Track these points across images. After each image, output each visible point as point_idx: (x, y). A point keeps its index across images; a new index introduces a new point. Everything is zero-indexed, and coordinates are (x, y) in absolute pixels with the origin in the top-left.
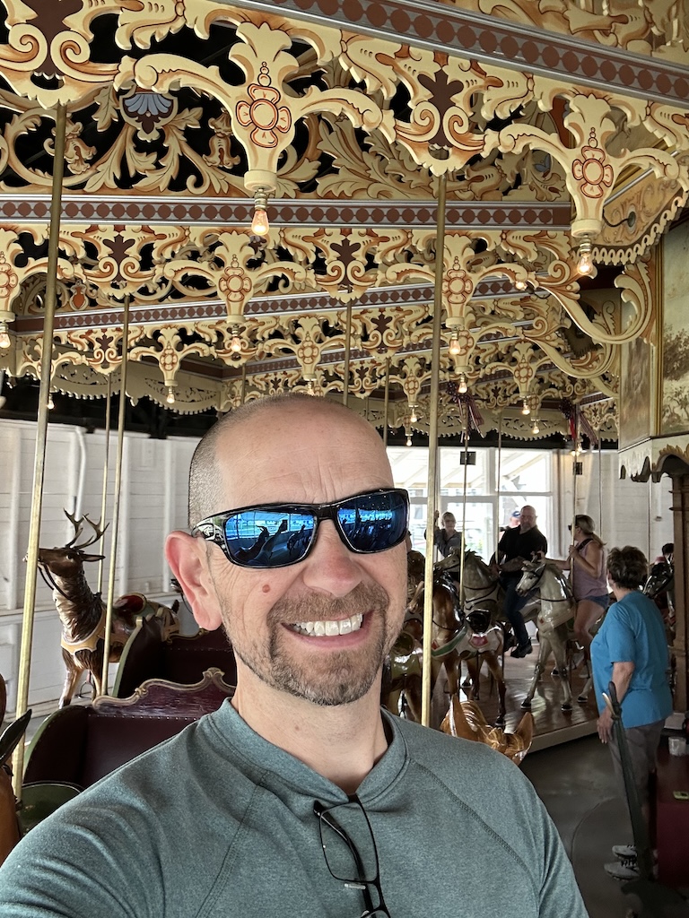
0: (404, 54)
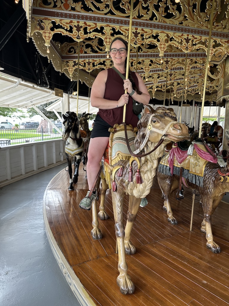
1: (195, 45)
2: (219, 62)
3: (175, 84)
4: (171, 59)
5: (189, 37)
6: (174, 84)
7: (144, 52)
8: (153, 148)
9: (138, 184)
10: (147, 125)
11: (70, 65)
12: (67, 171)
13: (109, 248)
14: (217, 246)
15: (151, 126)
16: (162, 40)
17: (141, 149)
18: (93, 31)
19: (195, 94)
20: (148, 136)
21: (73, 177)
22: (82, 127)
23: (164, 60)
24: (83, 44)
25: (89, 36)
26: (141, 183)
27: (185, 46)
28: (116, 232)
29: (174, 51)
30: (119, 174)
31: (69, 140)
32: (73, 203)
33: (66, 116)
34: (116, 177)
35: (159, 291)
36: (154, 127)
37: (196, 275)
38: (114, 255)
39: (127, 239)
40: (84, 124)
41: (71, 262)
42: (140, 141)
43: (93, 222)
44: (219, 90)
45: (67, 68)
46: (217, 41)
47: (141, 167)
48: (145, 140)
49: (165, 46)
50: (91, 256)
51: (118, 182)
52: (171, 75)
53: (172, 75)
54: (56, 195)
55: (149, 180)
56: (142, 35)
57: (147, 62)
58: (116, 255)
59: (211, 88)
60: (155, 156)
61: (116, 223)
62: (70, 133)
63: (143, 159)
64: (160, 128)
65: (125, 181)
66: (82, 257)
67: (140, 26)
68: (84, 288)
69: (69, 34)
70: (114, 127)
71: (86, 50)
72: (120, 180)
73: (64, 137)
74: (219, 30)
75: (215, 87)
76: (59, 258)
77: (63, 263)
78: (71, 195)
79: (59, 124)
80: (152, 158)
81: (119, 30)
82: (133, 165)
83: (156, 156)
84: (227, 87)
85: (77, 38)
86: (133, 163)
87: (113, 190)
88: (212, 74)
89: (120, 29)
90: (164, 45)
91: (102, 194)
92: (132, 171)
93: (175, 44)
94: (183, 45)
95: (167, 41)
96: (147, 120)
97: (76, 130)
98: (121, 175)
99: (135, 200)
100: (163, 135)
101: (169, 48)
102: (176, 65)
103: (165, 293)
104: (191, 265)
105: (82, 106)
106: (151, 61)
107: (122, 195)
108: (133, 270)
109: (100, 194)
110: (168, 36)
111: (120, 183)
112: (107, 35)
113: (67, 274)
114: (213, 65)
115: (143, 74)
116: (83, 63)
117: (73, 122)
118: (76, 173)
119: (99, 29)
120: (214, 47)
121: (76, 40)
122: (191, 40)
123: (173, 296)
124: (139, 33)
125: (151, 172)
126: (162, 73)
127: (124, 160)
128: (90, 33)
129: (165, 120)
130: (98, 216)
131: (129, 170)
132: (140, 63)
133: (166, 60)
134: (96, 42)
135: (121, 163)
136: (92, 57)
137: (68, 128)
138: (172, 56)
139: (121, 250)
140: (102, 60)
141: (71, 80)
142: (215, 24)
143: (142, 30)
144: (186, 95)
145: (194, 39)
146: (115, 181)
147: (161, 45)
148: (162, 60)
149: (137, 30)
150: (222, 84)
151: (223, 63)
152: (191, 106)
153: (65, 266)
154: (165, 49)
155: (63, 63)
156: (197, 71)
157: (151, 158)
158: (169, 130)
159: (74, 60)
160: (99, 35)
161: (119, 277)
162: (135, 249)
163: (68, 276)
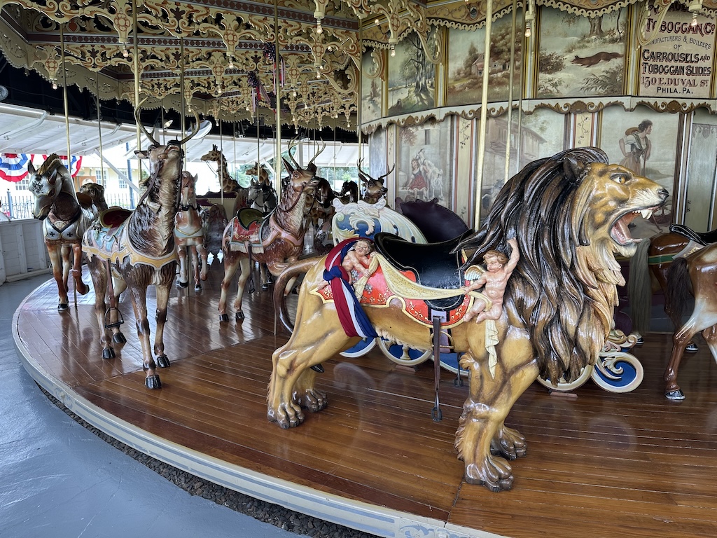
0: (265, 19)
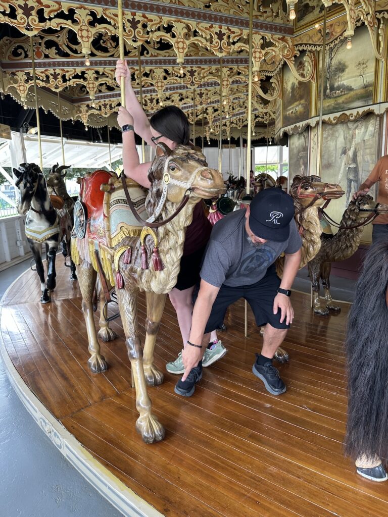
1: (234, 43)
2: (272, 72)
3: (210, 110)
4: (199, 67)
5: (223, 31)
6: (208, 111)
7: (152, 56)
8: (175, 211)
9: (158, 272)
10: (163, 175)
11: (19, 79)
12: (35, 270)
13: (121, 382)
14: (284, 352)
15: (169, 176)
16: (178, 34)
17: (157, 215)
18: (56, 17)
19: (243, 126)
20: (165, 193)
21: (47, 278)
22: (55, 191)
23: (187, 69)
24: (40, 40)
25: (48, 25)
26: (162, 269)
27: (217, 45)
28: (129, 352)
29: (203, 55)
30: (125, 260)
31: (31, 214)
32: (53, 322)
33: (20, 171)
34: (121, 265)
35: (202, 430)
36: (173, 177)
37: (255, 398)
38: (130, 392)
39: (148, 363)
40: (57, 185)
41: (57, 413)
42: (155, 202)
43: (90, 346)
44: (277, 118)
45: (15, 86)
46: (267, 38)
47: (159, 244)
48: (162, 200)
49: (185, 44)
50: (92, 398)
51: (124, 272)
52: (201, 95)
53: (204, 95)
54: (19, 313)
55: (174, 263)
56: (145, 26)
57: (159, 72)
58: (133, 390)
59: (266, 115)
60: (179, 224)
61: (127, 338)
62: (32, 202)
63: (161, 230)
64: (182, 179)
65: (137, 269)
66: (76, 402)
67: (139, 9)
68: (83, 447)
69: (9, 21)
70: (109, 183)
71: (47, 52)
72: (128, 270)
73: (21, 209)
74: (269, 19)
75: (272, 114)
76: (36, 412)
77: (44, 418)
78: (46, 312)
79: (9, 191)
80: (176, 229)
81: (102, 16)
82: (146, 243)
83: (181, 224)
84: (288, 113)
85: (27, 29)
86: (147, 239)
87: (119, 287)
88: (265, 92)
89: (105, 14)
90: (183, 43)
91: (101, 300)
92: (146, 252)
93: (201, 42)
94: (214, 43)
95: (187, 36)
96: (162, 167)
97: (41, 195)
98: (129, 261)
99: (155, 298)
100: (188, 190)
101: (193, 49)
102: (207, 78)
103: (211, 431)
104: (248, 386)
105: (50, 154)
106: (166, 71)
107: (133, 293)
108: (162, 408)
109: (99, 300)
110: (188, 27)
111: (129, 274)
112: (81, 24)
113: (53, 433)
114: (265, 77)
115: (154, 94)
116: (43, 75)
117: (34, 181)
118: (50, 272)
119: (67, 13)
120: (263, 47)
121: (24, 32)
122: (226, 34)
123: (223, 433)
124: (139, 22)
125: (176, 250)
126: (187, 92)
127: (132, 236)
128: (50, 19)
129: (188, 166)
130: (97, 337)
131: (141, 251)
132: (146, 75)
133: (189, 69)
134: (65, 36)
135: (127, 242)
136: (59, 64)
137: (27, 192)
138: (199, 63)
139: (139, 379)
140: (79, 70)
141: (25, 108)
142: (261, 8)
143: (144, 16)
144: (228, 129)
145: (231, 33)
146: (119, 272)
147: (178, 43)
148: (182, 69)
149: (135, 17)
150: (281, 108)
151: (279, 73)
152: (237, 148)
153: (47, 421)
154: (186, 50)
155: (6, 77)
156: (242, 88)
157: (173, 228)
158: (195, 181)
159: (27, 70)
160: (68, 24)
161: (138, 420)
162: (162, 375)
163: (55, 434)
